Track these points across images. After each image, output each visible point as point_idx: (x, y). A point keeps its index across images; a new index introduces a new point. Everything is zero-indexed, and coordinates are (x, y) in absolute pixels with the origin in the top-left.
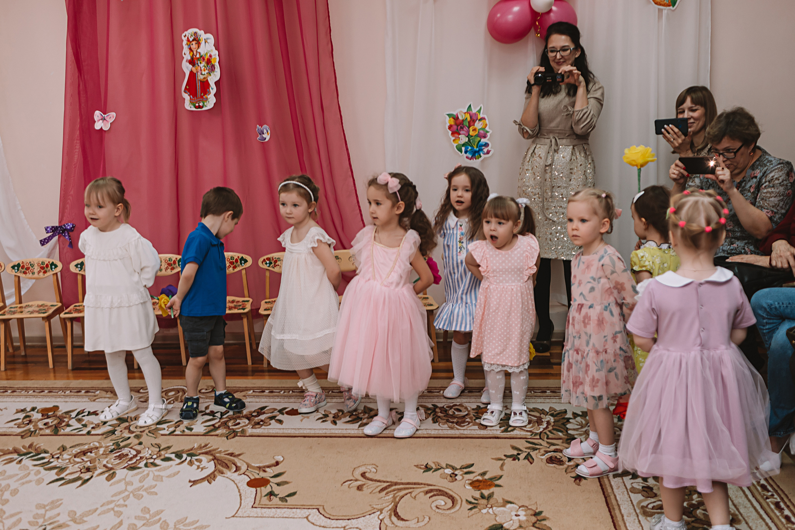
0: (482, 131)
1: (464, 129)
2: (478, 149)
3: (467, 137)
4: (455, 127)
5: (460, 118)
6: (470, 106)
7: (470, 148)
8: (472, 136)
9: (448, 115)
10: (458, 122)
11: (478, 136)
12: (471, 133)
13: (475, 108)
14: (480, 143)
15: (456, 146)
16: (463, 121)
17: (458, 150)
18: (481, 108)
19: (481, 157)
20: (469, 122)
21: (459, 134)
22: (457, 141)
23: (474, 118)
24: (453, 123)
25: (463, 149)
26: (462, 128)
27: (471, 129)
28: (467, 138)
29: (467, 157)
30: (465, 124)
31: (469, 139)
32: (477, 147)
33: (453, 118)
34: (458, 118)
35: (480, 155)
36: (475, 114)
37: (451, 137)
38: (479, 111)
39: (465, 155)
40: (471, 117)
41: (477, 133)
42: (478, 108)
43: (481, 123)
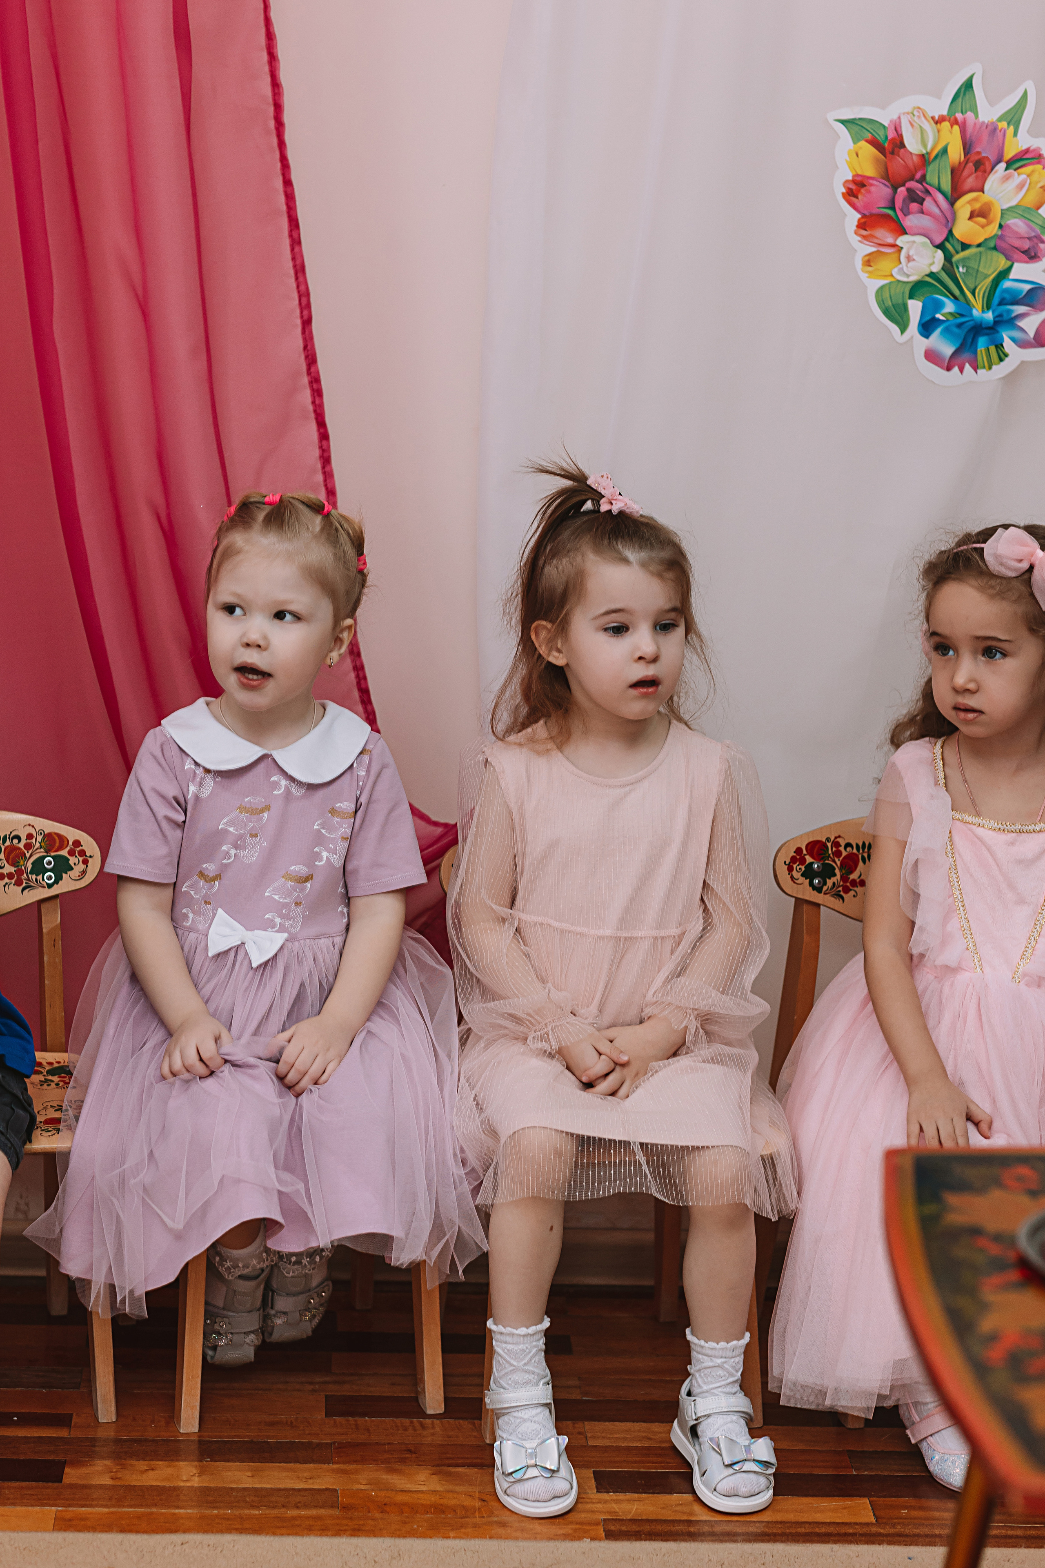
0: (1017, 224)
1: (928, 204)
2: (989, 316)
3: (940, 246)
4: (880, 191)
5: (913, 145)
6: (968, 85)
7: (949, 307)
8: (965, 246)
9: (843, 122)
10: (897, 165)
11: (995, 248)
12: (964, 229)
13: (992, 103)
14: (1006, 284)
15: (880, 291)
16: (924, 160)
17: (886, 312)
18: (1025, 94)
19: (1002, 356)
20: (956, 172)
21: (903, 231)
22: (885, 265)
23: (986, 151)
24: (869, 170)
25: (915, 308)
26: (914, 198)
27: (964, 206)
28: (940, 254)
29: (931, 356)
30: (932, 177)
31: (948, 258)
32: (988, 306)
33: (874, 143)
34: (898, 143)
35: (999, 346)
36: (993, 129)
37: (854, 240)
38: (1014, 117)
39: (922, 344)
40: (967, 147)
41: (993, 229)
42: (1011, 101)
43: (1018, 178)
